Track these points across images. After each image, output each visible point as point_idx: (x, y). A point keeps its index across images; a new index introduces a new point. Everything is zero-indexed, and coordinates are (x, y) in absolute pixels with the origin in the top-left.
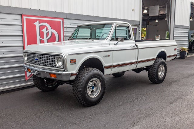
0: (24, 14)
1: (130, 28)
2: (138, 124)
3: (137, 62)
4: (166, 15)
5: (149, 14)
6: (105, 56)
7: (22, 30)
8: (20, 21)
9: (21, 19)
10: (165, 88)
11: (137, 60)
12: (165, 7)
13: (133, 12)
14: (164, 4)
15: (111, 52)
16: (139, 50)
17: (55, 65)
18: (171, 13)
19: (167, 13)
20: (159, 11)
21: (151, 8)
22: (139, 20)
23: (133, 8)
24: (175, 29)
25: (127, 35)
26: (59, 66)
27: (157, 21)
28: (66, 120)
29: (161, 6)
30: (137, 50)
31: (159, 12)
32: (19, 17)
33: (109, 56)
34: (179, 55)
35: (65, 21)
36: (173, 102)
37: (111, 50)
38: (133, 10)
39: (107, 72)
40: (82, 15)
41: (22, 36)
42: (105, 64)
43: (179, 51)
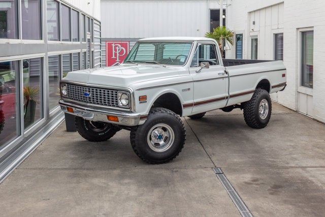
1: (216, 47)
3: (227, 98)
6: (184, 90)
11: (227, 95)
15: (192, 84)
16: (230, 78)
17: (117, 104)
26: (123, 105)
30: (227, 79)
33: (189, 89)
37: (192, 80)
39: (187, 112)
42: (184, 102)
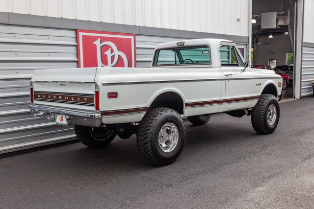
0: (80, 28)
2: (262, 184)
4: (289, 27)
5: (260, 26)
7: (77, 53)
8: (74, 39)
9: (75, 36)
10: (294, 139)
12: (286, 14)
13: (239, 22)
14: (285, 9)
18: (296, 24)
19: (290, 24)
20: (277, 21)
21: (264, 15)
22: (247, 36)
23: (238, 17)
24: (304, 48)
25: (229, 59)
27: (271, 37)
28: (156, 180)
29: (281, 13)
31: (277, 23)
32: (73, 34)
34: (310, 91)
35: (138, 38)
36: (310, 157)
38: (238, 20)
40: (162, 29)
41: (77, 61)
43: (310, 85)
